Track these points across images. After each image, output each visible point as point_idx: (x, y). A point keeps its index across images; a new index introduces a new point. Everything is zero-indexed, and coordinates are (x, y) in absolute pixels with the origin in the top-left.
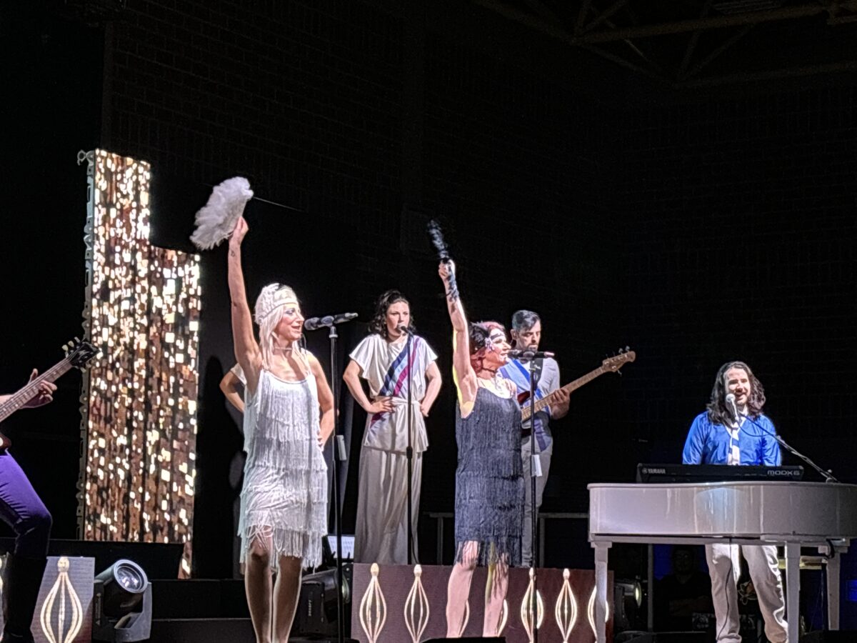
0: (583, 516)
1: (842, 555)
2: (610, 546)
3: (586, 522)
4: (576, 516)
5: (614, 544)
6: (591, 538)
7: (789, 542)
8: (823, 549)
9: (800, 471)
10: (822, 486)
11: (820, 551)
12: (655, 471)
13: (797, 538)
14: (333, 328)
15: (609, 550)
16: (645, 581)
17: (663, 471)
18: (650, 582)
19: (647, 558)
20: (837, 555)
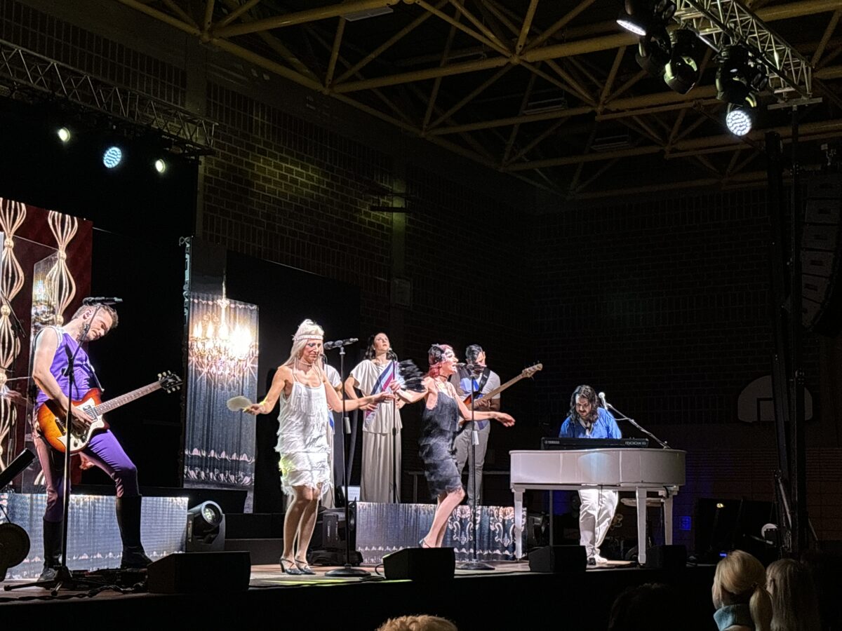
0: (507, 473)
1: (674, 496)
2: (524, 491)
3: (508, 477)
4: (503, 473)
5: (526, 490)
6: (511, 487)
7: (639, 487)
8: (662, 493)
9: (646, 441)
10: (661, 451)
11: (660, 494)
12: (553, 442)
13: (644, 485)
14: (342, 348)
15: (524, 494)
16: (548, 515)
17: (558, 442)
18: (551, 515)
19: (549, 500)
20: (671, 496)
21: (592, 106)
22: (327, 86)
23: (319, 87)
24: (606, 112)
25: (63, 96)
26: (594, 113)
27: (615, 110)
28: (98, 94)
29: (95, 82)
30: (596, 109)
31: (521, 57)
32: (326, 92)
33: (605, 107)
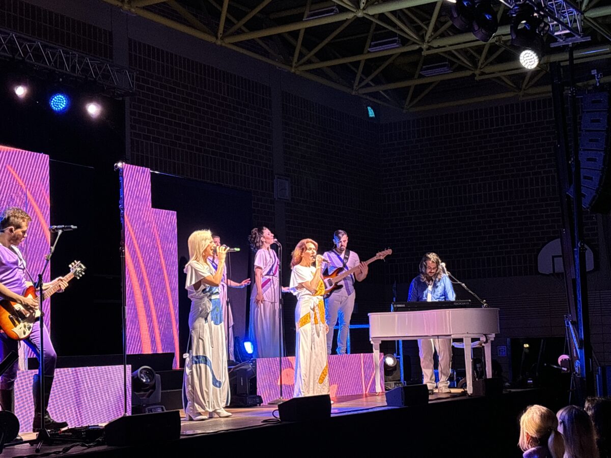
1: (492, 341)
2: (380, 343)
5: (382, 341)
6: (371, 340)
7: (465, 337)
8: (482, 339)
9: (470, 302)
10: (481, 310)
12: (400, 306)
13: (469, 335)
15: (380, 345)
17: (404, 306)
20: (489, 341)
21: (418, 44)
22: (219, 38)
23: (213, 40)
24: (429, 48)
25: (21, 58)
26: (421, 50)
27: (437, 46)
28: (47, 55)
29: (45, 47)
30: (422, 47)
31: (365, 12)
32: (219, 42)
33: (429, 44)
